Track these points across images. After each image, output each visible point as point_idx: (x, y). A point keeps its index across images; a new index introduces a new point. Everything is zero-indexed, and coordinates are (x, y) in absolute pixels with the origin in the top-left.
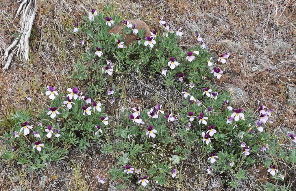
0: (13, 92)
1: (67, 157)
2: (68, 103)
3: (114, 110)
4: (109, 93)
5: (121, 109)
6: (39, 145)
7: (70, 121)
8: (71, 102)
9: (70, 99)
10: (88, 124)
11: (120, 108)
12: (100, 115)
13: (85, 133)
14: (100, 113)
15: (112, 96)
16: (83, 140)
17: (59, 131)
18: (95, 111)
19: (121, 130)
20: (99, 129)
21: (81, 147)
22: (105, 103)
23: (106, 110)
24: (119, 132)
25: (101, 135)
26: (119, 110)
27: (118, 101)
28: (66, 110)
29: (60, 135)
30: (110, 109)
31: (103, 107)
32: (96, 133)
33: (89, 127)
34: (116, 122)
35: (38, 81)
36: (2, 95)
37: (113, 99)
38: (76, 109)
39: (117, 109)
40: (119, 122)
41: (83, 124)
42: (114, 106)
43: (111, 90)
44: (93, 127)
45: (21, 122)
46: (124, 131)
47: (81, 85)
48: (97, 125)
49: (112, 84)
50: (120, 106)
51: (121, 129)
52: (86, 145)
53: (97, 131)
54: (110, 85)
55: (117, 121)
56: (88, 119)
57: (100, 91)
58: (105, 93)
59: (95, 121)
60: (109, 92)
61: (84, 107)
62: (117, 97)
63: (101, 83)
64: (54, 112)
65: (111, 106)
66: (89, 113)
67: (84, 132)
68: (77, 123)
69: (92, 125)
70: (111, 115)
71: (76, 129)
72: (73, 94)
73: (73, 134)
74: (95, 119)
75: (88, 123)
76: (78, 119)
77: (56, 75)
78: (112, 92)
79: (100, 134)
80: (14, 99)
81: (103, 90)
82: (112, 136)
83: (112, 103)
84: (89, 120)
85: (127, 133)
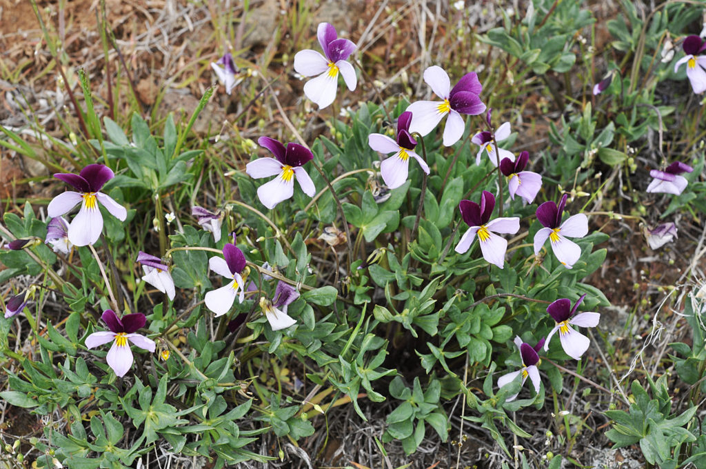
0: (184, 25)
1: (305, 456)
2: (391, 155)
3: (655, 286)
4: (655, 182)
5: (691, 294)
6: (130, 335)
7: (384, 263)
8: (412, 154)
9: (411, 130)
10: (482, 312)
11: (690, 288)
12: (564, 285)
13: (447, 360)
14: (568, 275)
15: (673, 207)
16: (420, 392)
17: (295, 295)
18: (544, 258)
19: (653, 412)
20: (529, 361)
21: (398, 426)
22: (622, 234)
23: (617, 273)
24: (637, 421)
25: (527, 403)
26: (679, 293)
27: (695, 246)
28: (387, 197)
29: (290, 322)
30: (634, 273)
31: (596, 248)
32: (506, 381)
33: (477, 329)
34: (641, 353)
35: (334, 16)
36: (126, 22)
37: (668, 225)
38: (448, 210)
39: (673, 289)
40: (658, 357)
41: (448, 306)
42: (662, 266)
43: (674, 170)
44: (500, 340)
45: (135, 182)
46: (668, 425)
47: (532, 107)
48: (528, 335)
49: (691, 149)
50: (694, 273)
51: (653, 407)
52: (427, 424)
53: (517, 369)
54: (679, 149)
55: (650, 350)
56: (487, 284)
57: (617, 159)
58: (638, 179)
59: (525, 313)
60: (662, 175)
61: (476, 208)
62: (695, 224)
63: (637, 124)
64: (288, 170)
65: (649, 259)
66: (495, 252)
67: (437, 352)
68: (421, 289)
69: (499, 329)
70: (632, 305)
71: (404, 318)
72: (448, 107)
73: (369, 342)
74: (524, 302)
75: (482, 308)
76: (435, 269)
77: (428, 19)
78: (676, 186)
79: (526, 390)
80: (178, 60)
81: (631, 160)
82: (599, 420)
83: (655, 242)
84: (491, 290)
85: (684, 445)
